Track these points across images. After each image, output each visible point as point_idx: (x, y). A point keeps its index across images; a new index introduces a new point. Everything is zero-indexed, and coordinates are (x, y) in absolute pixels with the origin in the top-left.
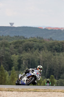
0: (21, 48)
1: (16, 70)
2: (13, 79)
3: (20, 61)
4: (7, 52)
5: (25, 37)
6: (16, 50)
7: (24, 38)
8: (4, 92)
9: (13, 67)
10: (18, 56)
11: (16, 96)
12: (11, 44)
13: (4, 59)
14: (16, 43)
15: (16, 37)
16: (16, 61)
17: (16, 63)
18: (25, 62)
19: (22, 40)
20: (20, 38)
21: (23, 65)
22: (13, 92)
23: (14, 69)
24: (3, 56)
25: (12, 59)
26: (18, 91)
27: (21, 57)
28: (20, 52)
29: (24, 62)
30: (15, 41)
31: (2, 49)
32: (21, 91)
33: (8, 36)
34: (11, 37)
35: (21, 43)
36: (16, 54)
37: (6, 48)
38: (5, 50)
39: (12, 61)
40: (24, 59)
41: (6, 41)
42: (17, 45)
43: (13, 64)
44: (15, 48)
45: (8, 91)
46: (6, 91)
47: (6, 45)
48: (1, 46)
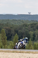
0: (35, 27)
1: (32, 40)
2: (30, 46)
3: (34, 35)
4: (27, 30)
6: (32, 29)
7: (37, 22)
8: (24, 54)
9: (30, 39)
10: (33, 32)
11: (31, 56)
12: (29, 25)
13: (25, 34)
14: (32, 24)
15: (32, 21)
17: (32, 36)
18: (37, 36)
21: (36, 38)
22: (30, 54)
23: (30, 40)
24: (24, 32)
25: (30, 34)
26: (33, 53)
27: (35, 33)
28: (34, 30)
31: (24, 28)
32: (34, 53)
33: (27, 20)
34: (29, 21)
35: (35, 24)
36: (32, 31)
37: (26, 27)
38: (25, 28)
39: (30, 35)
40: (36, 34)
41: (26, 23)
43: (30, 37)
44: (31, 27)
45: (27, 53)
46: (26, 53)
48: (23, 26)
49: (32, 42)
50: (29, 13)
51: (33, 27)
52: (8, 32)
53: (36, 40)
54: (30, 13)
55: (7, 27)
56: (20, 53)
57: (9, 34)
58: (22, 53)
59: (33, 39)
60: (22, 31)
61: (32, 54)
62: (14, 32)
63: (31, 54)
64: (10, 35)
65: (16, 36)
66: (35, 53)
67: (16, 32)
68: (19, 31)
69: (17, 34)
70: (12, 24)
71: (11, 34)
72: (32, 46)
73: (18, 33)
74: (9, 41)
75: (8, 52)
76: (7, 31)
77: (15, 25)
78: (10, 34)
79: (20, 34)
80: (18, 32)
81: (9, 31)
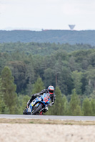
0: (86, 61)
1: (78, 93)
2: (74, 106)
3: (84, 81)
4: (65, 67)
5: (92, 46)
6: (78, 64)
7: (90, 47)
8: (59, 126)
9: (74, 90)
10: (81, 73)
11: (77, 131)
12: (70, 56)
13: (61, 77)
14: (78, 54)
15: (78, 45)
16: (79, 81)
17: (78, 83)
19: (88, 50)
20: (84, 46)
21: (88, 87)
23: (75, 93)
24: (60, 73)
25: (73, 77)
26: (80, 124)
27: (86, 75)
28: (84, 68)
29: (89, 82)
30: (77, 51)
31: (57, 63)
32: (84, 125)
33: (67, 44)
35: (86, 54)
36: (79, 71)
37: (63, 62)
38: (62, 64)
39: (72, 80)
40: (90, 78)
41: (64, 51)
42: (79, 57)
43: (73, 84)
44: (76, 61)
45: (66, 124)
46: (63, 124)
47: (64, 58)
48: (57, 59)
49: (78, 96)
50: (70, 26)
51: (81, 59)
52: (18, 74)
53: (90, 93)
54: (74, 26)
55: (16, 62)
56: (49, 123)
57: (21, 78)
58: (54, 124)
59: (81, 90)
60: (53, 71)
61: (79, 126)
62: (34, 74)
63: (75, 127)
64: (24, 81)
65: (40, 83)
66: (87, 125)
67: (40, 72)
68: (45, 71)
69: (40, 79)
70: (28, 54)
71: (26, 78)
72: (80, 107)
73: (44, 75)
74: (21, 96)
75: (19, 122)
76: (17, 70)
77: (35, 55)
78: (24, 78)
79: (48, 78)
80: (43, 73)
81: (22, 70)
